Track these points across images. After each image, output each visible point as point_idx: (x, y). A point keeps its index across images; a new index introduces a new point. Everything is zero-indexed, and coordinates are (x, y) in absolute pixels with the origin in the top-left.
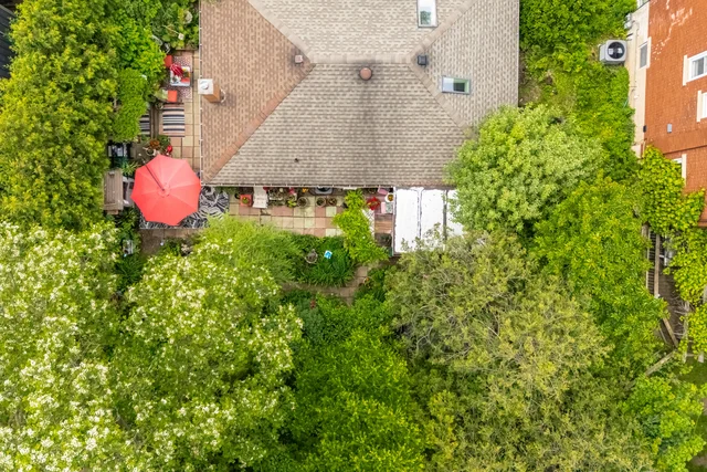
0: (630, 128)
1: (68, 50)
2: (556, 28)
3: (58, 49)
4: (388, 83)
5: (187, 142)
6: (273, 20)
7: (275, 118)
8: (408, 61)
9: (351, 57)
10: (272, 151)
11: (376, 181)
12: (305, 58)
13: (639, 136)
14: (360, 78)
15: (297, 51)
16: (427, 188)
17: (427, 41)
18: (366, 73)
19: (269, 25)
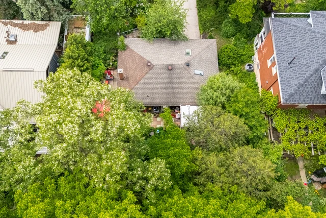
2: (230, 60)
3: (77, 59)
4: (177, 71)
6: (141, 55)
7: (141, 82)
8: (183, 64)
9: (165, 63)
10: (140, 93)
11: (175, 104)
12: (151, 64)
14: (168, 69)
15: (149, 62)
16: (191, 105)
17: (189, 59)
18: (170, 68)
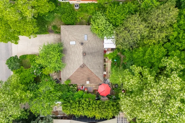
0: (92, 4)
1: (83, 106)
2: (73, 18)
4: (86, 50)
5: (94, 87)
7: (92, 70)
8: (82, 46)
9: (82, 57)
10: (98, 71)
11: (103, 51)
12: (82, 65)
13: (94, 2)
14: (85, 55)
15: (81, 66)
16: (104, 42)
17: (78, 43)
19: (76, 71)
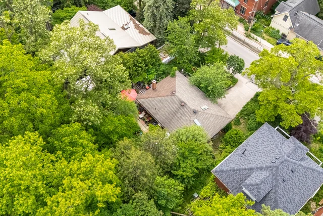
1: (141, 59)
3: (140, 57)
4: (185, 110)
6: (176, 85)
7: (160, 98)
8: (192, 109)
9: (183, 99)
10: (153, 103)
12: (175, 93)
14: (181, 104)
15: (175, 91)
17: (199, 110)
18: (183, 105)
